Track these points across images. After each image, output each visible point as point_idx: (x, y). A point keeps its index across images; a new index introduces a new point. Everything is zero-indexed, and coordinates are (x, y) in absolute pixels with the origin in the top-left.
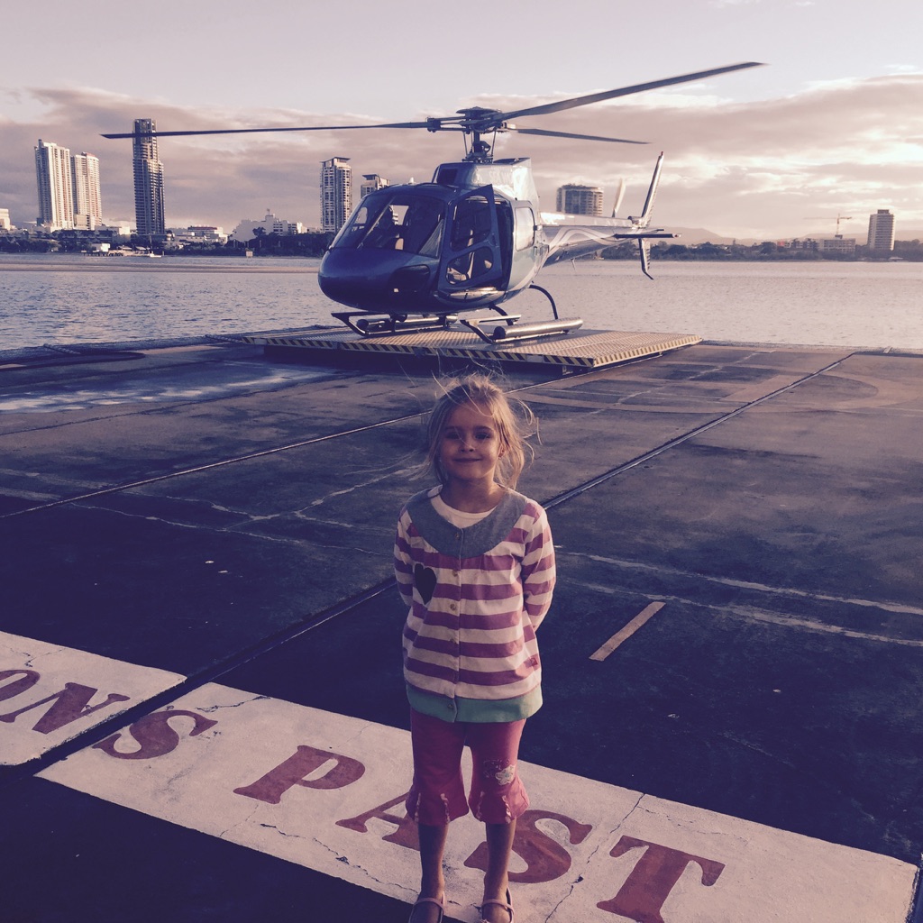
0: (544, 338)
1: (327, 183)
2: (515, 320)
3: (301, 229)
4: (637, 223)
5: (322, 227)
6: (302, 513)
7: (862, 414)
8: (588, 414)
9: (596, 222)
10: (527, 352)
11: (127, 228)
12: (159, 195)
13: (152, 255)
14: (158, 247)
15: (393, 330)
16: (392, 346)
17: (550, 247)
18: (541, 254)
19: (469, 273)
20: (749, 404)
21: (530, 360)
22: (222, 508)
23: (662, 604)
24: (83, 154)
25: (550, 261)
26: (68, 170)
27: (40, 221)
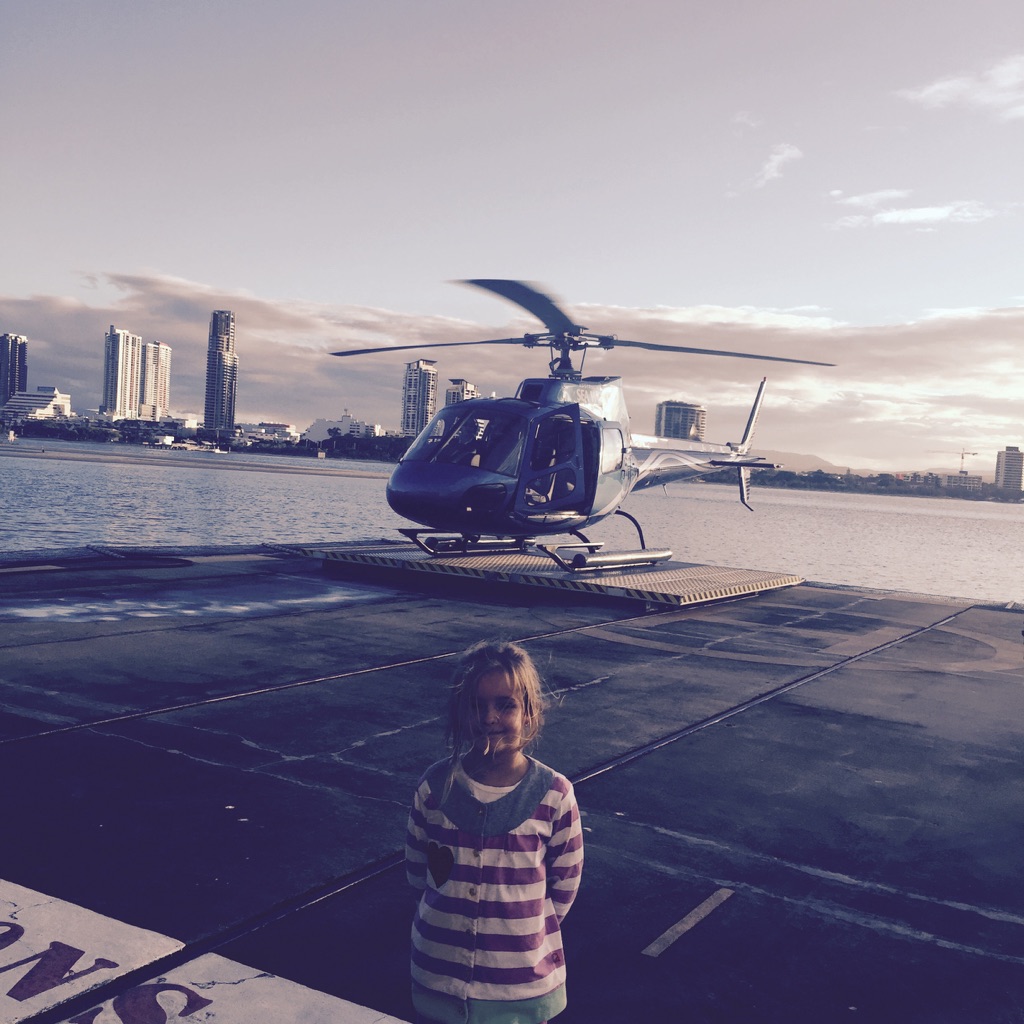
0: (628, 569)
1: (410, 386)
2: (598, 547)
3: (379, 431)
4: (736, 450)
5: (401, 431)
6: (339, 756)
7: (976, 679)
8: (669, 659)
9: (692, 446)
10: (608, 585)
11: (193, 422)
12: (231, 389)
13: (218, 451)
14: (225, 443)
15: (465, 551)
16: (462, 568)
17: (640, 471)
18: (629, 478)
19: (550, 495)
20: (851, 658)
21: (611, 593)
22: (252, 744)
23: (730, 892)
24: (155, 343)
25: (640, 485)
26: (138, 359)
27: (103, 409)
